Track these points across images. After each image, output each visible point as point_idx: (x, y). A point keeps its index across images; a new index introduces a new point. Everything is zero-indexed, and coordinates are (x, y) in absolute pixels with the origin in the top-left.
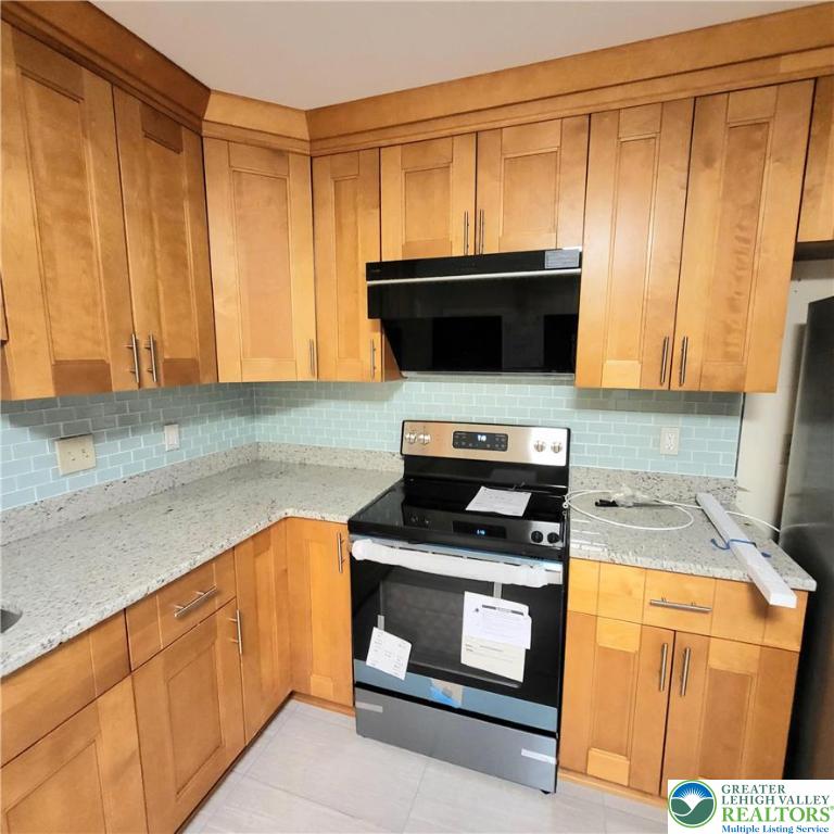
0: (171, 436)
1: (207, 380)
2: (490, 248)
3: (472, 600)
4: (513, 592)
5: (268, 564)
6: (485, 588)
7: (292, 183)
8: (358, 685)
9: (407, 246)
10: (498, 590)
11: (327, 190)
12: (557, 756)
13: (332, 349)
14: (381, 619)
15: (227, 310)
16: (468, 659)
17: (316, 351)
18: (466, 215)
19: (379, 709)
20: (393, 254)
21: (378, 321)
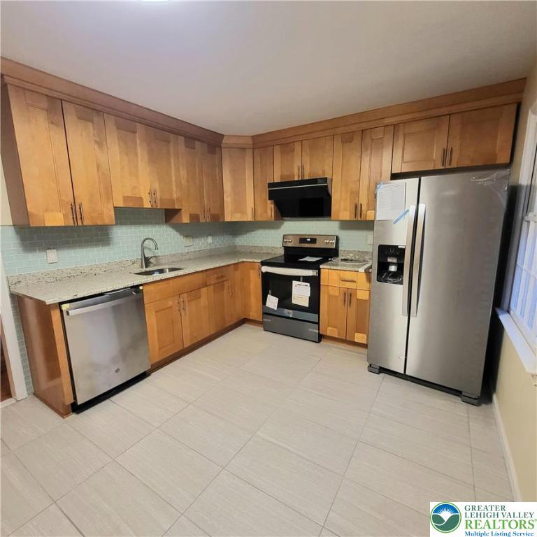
0: (210, 239)
1: (221, 220)
2: (307, 178)
3: (295, 283)
4: (306, 279)
5: (238, 274)
6: (297, 278)
7: (247, 158)
8: (264, 313)
9: (281, 176)
10: (301, 279)
11: (258, 159)
12: (319, 330)
13: (259, 211)
14: (270, 291)
15: (228, 199)
16: (294, 302)
17: (254, 211)
18: (299, 167)
19: (270, 320)
20: (277, 180)
21: (273, 201)
